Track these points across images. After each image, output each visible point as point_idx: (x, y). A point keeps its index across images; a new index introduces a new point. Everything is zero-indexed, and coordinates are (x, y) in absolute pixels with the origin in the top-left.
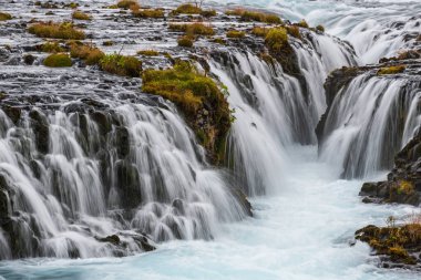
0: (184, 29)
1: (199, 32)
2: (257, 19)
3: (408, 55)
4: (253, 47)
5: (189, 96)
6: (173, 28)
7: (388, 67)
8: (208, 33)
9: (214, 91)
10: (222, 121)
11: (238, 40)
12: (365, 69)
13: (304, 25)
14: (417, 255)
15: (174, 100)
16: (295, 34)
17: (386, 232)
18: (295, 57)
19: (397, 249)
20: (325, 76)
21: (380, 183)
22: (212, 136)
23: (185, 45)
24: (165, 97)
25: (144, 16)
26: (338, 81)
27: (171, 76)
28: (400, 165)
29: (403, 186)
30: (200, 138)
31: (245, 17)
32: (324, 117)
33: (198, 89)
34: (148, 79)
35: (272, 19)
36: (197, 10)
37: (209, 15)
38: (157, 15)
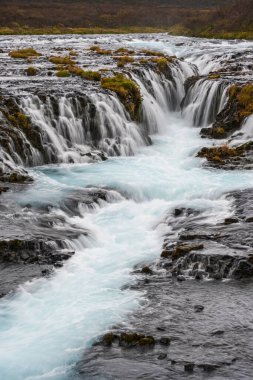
0: (120, 59)
1: (127, 61)
2: (154, 54)
3: (222, 70)
4: (151, 67)
5: (122, 90)
6: (115, 59)
7: (213, 75)
8: (131, 61)
9: (134, 87)
10: (138, 101)
11: (144, 64)
12: (202, 77)
13: (175, 57)
15: (115, 91)
16: (171, 61)
17: (211, 150)
18: (170, 72)
19: (217, 158)
20: (184, 80)
21: (209, 129)
22: (133, 108)
23: (120, 66)
24: (111, 90)
25: (102, 54)
26: (190, 82)
27: (114, 80)
28: (218, 120)
29: (219, 129)
30: (127, 109)
31: (148, 54)
32: (184, 99)
33: (126, 86)
34: (104, 82)
35: (160, 55)
36: (126, 51)
37: (131, 53)
38: (108, 53)
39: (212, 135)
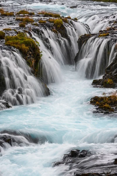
0: (22, 20)
1: (28, 21)
2: (51, 16)
3: (110, 29)
4: (49, 27)
5: (24, 46)
6: (17, 20)
7: (103, 34)
8: (32, 21)
9: (34, 44)
10: (37, 56)
11: (43, 24)
12: (93, 35)
13: (69, 18)
14: (114, 108)
15: (18, 48)
16: (66, 21)
17: (102, 99)
18: (66, 31)
19: (106, 105)
21: (100, 80)
22: (33, 62)
23: (22, 26)
24: (14, 47)
25: (6, 15)
26: (83, 40)
27: (16, 38)
28: (107, 73)
29: (109, 81)
30: (28, 63)
31: (46, 15)
32: (78, 54)
33: (27, 44)
34: (7, 40)
35: (57, 16)
36: (26, 12)
37: (31, 14)
38: (11, 15)
39: (102, 85)
